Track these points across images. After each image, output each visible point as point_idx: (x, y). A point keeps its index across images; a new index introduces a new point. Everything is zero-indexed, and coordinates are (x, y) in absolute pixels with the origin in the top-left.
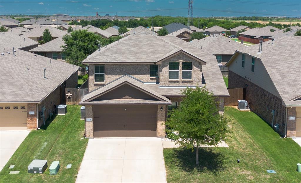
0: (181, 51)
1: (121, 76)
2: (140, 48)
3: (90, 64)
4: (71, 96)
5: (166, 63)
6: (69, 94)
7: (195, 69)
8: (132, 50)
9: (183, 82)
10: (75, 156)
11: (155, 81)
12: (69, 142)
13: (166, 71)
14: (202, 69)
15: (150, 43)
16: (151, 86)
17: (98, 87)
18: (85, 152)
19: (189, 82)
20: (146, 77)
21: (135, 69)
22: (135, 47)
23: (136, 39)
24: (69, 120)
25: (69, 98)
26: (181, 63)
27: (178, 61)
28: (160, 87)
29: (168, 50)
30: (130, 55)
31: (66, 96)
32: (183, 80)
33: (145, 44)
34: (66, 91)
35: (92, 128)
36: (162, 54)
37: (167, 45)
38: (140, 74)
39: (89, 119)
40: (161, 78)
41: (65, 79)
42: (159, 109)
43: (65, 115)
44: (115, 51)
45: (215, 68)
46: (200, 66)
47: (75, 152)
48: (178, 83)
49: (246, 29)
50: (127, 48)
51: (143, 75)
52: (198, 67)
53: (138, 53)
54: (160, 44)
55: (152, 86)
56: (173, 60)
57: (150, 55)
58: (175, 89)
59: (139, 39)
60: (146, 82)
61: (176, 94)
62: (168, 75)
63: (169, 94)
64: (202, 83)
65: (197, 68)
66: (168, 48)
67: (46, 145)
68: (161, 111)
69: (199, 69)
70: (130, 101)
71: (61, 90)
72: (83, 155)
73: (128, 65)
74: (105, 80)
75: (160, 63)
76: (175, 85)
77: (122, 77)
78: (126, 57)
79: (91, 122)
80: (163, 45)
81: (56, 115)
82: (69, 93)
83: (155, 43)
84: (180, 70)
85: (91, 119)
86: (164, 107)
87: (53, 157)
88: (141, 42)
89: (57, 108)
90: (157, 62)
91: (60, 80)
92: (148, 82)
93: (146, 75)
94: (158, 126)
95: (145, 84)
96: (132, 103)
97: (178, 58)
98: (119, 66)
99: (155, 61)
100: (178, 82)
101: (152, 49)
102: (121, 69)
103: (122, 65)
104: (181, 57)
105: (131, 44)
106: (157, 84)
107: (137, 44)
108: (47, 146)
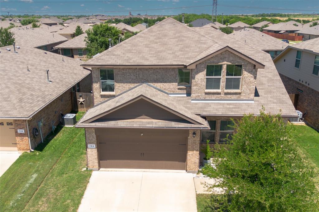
0: (227, 48)
1: (136, 85)
2: (164, 44)
3: (94, 68)
4: (83, 101)
5: (203, 66)
6: (81, 100)
7: (246, 75)
8: (153, 47)
9: (226, 94)
10: (68, 204)
11: (185, 92)
12: (66, 174)
13: (202, 77)
14: (256, 74)
15: (179, 37)
16: (179, 99)
17: (106, 99)
18: (83, 196)
19: (236, 94)
20: (172, 87)
21: (156, 76)
22: (156, 43)
23: (159, 31)
24: (76, 134)
25: (81, 104)
26: (225, 67)
27: (220, 64)
28: (193, 102)
29: (205, 46)
30: (150, 54)
31: (78, 102)
32: (226, 91)
33: (171, 38)
34: (78, 97)
35: (96, 157)
36: (195, 52)
37: (202, 38)
38: (163, 83)
39: (91, 145)
40: (194, 88)
41: (76, 82)
42: (191, 135)
43: (73, 126)
44: (129, 48)
45: (271, 72)
46: (254, 70)
47: (69, 195)
48: (218, 96)
49: (269, 25)
50: (146, 45)
51: (167, 84)
52: (252, 71)
53: (161, 52)
54: (193, 38)
55: (181, 99)
56: (213, 62)
57: (178, 54)
58: (214, 104)
59: (163, 30)
60: (172, 93)
61: (216, 112)
62: (204, 83)
63: (206, 111)
64: (255, 96)
65: (249, 74)
66: (204, 43)
67: (34, 178)
68: (194, 137)
69: (252, 76)
70: (149, 123)
71: (71, 95)
72: (79, 203)
73: (147, 69)
74: (115, 90)
75: (193, 67)
76: (214, 98)
77: (139, 86)
78: (143, 58)
79: (94, 150)
80: (197, 39)
81: (62, 127)
82: (81, 98)
83: (185, 37)
84: (223, 77)
85: (94, 145)
86: (198, 134)
87: (38, 202)
88: (165, 36)
89: (64, 119)
90: (188, 66)
91: (69, 84)
92: (174, 93)
93: (172, 84)
94: (188, 158)
95: (170, 95)
96: (151, 126)
97: (221, 59)
98: (134, 70)
99: (187, 62)
100: (219, 94)
101: (182, 45)
102: (137, 74)
103: (138, 69)
104: (225, 58)
105: (152, 38)
106: (187, 96)
107: (160, 38)
108: (35, 180)
